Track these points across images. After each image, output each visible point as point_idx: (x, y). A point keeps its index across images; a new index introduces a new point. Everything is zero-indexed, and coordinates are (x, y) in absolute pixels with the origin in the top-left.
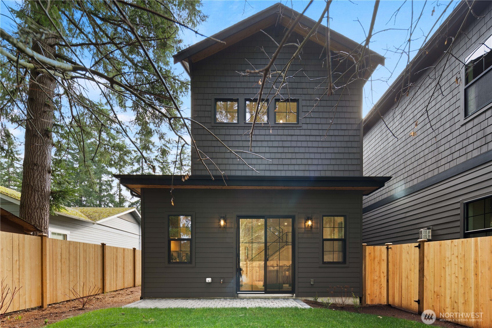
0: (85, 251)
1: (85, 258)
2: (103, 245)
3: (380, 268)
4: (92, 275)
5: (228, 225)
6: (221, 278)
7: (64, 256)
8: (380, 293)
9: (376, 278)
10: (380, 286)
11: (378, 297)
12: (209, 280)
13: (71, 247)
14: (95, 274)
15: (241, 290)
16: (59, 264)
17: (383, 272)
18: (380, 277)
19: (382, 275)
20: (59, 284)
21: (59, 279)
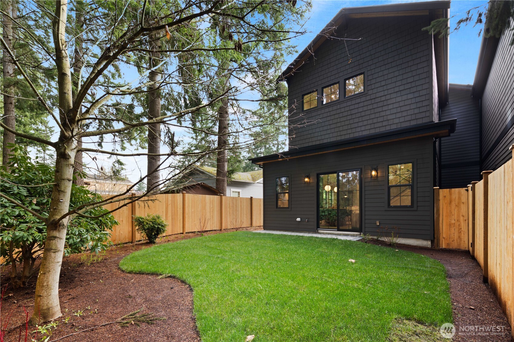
0: (241, 202)
1: (241, 206)
2: (251, 198)
3: (459, 211)
4: (245, 216)
5: (311, 181)
6: (307, 218)
7: (230, 205)
8: (459, 237)
9: (453, 222)
10: (459, 230)
11: (455, 241)
12: (298, 219)
13: (234, 200)
14: (246, 215)
15: (321, 227)
16: (228, 209)
17: (463, 216)
18: (458, 221)
19: (462, 218)
20: (228, 219)
21: (228, 217)
